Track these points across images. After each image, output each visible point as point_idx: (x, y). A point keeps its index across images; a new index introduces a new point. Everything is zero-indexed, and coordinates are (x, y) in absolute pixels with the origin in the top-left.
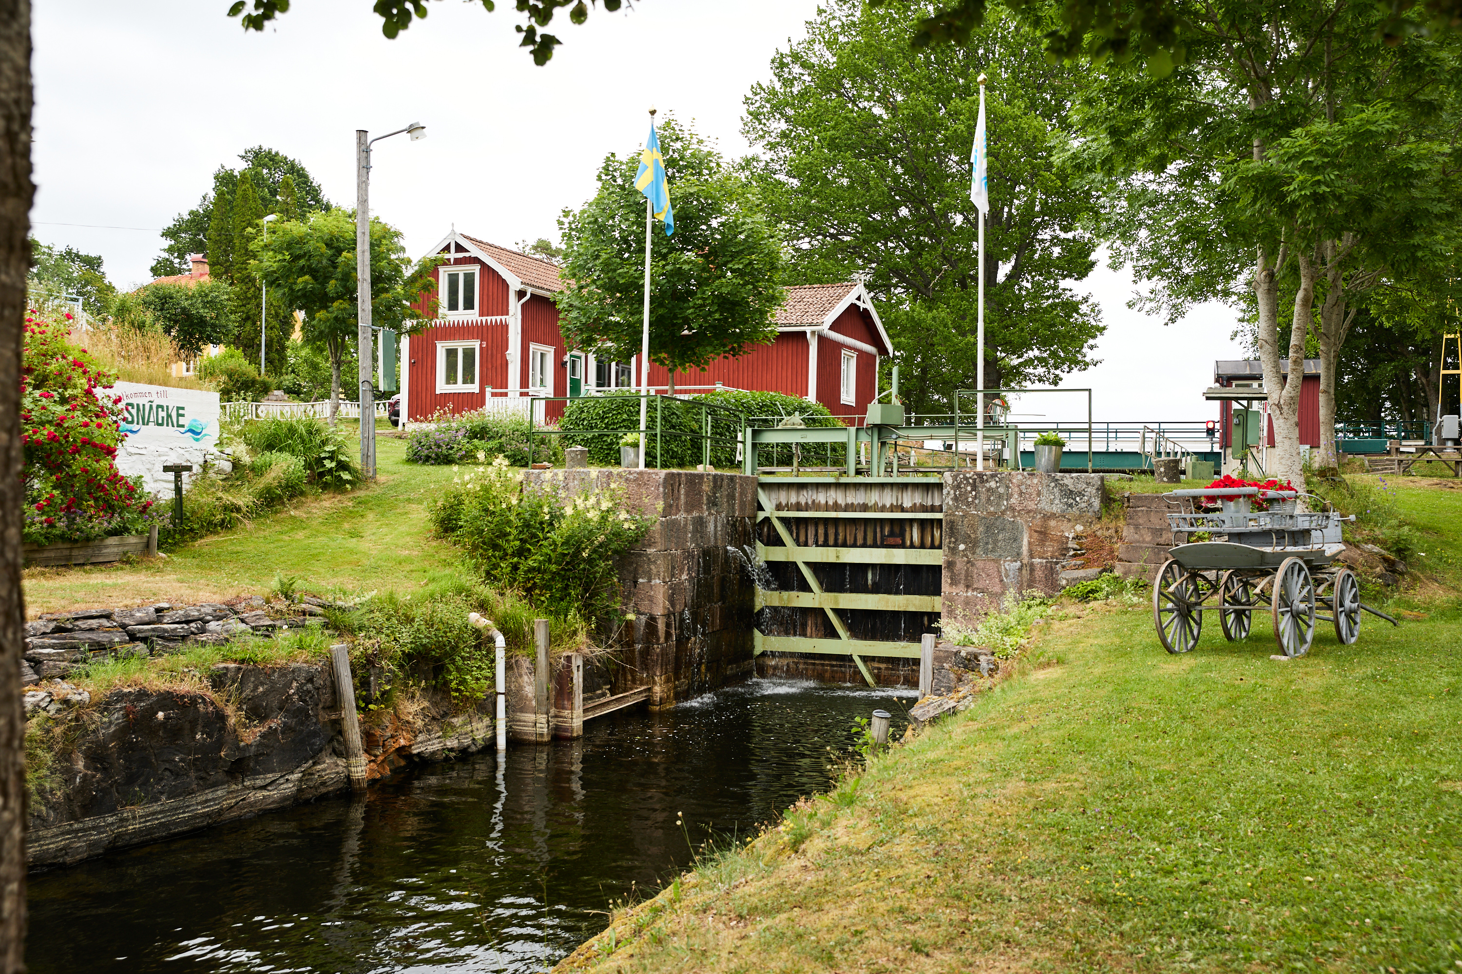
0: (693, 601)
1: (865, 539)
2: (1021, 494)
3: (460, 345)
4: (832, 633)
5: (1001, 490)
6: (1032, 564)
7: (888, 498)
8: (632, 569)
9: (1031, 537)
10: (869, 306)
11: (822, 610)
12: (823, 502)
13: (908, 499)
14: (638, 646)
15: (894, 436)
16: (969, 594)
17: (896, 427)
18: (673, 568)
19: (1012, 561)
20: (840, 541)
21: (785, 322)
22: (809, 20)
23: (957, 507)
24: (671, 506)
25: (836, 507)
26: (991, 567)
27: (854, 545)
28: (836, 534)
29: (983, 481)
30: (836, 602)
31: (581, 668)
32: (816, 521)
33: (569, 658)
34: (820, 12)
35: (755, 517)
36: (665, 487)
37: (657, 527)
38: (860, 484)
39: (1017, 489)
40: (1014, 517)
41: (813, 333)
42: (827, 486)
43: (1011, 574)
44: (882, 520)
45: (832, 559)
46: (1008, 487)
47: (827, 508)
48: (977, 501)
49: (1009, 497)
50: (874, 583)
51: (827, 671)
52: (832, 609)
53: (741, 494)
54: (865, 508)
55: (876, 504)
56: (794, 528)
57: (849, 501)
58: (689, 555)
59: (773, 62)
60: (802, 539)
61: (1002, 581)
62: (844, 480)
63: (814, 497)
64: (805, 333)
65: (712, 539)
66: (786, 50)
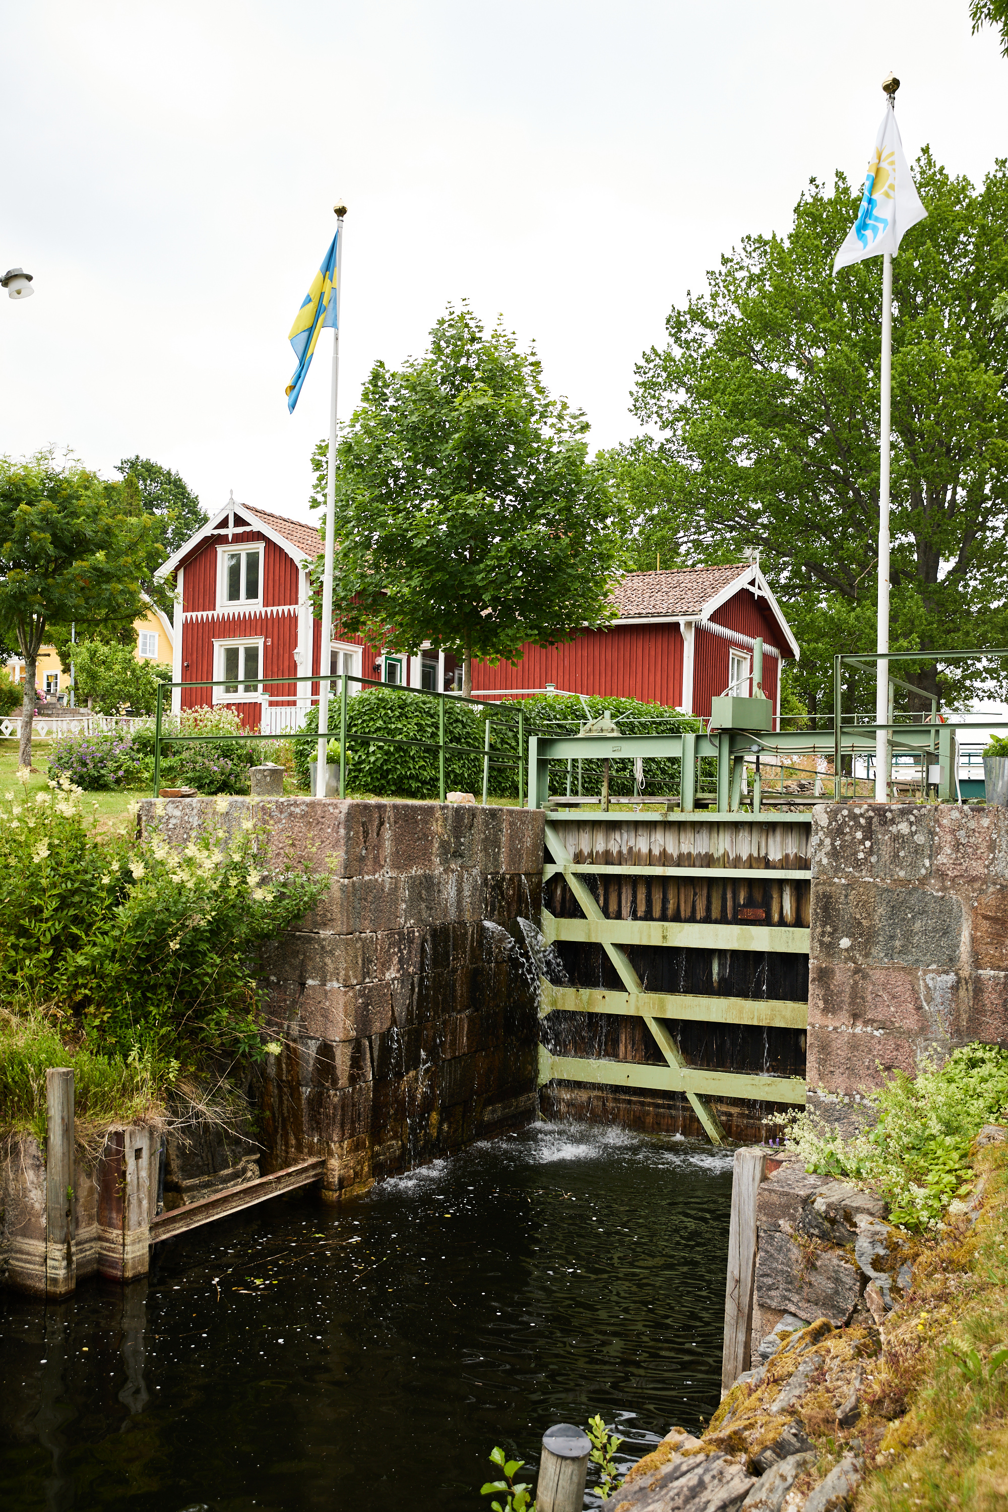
0: (409, 1012)
1: (708, 909)
2: (957, 845)
3: (241, 644)
4: (655, 1057)
5: (920, 839)
6: (978, 980)
7: (745, 846)
8: (296, 962)
9: (975, 928)
10: (767, 593)
11: (640, 1019)
12: (645, 850)
13: (775, 849)
14: (306, 1091)
15: (755, 748)
16: (858, 1030)
17: (758, 733)
18: (367, 961)
19: (939, 973)
20: (670, 912)
21: (654, 610)
22: (710, 270)
23: (837, 870)
24: (362, 859)
25: (664, 859)
26: (899, 981)
27: (692, 919)
28: (665, 901)
29: (884, 822)
30: (662, 1007)
31: (145, 1154)
32: (634, 880)
33: (119, 1137)
34: (725, 261)
35: (541, 873)
36: (348, 828)
37: (336, 893)
38: (702, 824)
39: (949, 837)
40: (944, 889)
41: (689, 624)
42: (651, 825)
43: (937, 995)
44: (735, 881)
45: (656, 941)
46: (932, 833)
47: (650, 860)
48: (873, 859)
49: (934, 851)
50: (722, 979)
51: (648, 1113)
52: (656, 1019)
53: (512, 838)
54: (708, 861)
55: (726, 854)
56: (601, 891)
57: (685, 849)
58: (405, 938)
59: (668, 321)
60: (613, 907)
61: (919, 1008)
62: (675, 816)
63: (632, 843)
64: (677, 625)
65: (453, 911)
66: (683, 307)
